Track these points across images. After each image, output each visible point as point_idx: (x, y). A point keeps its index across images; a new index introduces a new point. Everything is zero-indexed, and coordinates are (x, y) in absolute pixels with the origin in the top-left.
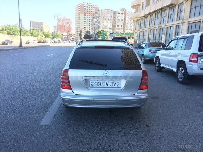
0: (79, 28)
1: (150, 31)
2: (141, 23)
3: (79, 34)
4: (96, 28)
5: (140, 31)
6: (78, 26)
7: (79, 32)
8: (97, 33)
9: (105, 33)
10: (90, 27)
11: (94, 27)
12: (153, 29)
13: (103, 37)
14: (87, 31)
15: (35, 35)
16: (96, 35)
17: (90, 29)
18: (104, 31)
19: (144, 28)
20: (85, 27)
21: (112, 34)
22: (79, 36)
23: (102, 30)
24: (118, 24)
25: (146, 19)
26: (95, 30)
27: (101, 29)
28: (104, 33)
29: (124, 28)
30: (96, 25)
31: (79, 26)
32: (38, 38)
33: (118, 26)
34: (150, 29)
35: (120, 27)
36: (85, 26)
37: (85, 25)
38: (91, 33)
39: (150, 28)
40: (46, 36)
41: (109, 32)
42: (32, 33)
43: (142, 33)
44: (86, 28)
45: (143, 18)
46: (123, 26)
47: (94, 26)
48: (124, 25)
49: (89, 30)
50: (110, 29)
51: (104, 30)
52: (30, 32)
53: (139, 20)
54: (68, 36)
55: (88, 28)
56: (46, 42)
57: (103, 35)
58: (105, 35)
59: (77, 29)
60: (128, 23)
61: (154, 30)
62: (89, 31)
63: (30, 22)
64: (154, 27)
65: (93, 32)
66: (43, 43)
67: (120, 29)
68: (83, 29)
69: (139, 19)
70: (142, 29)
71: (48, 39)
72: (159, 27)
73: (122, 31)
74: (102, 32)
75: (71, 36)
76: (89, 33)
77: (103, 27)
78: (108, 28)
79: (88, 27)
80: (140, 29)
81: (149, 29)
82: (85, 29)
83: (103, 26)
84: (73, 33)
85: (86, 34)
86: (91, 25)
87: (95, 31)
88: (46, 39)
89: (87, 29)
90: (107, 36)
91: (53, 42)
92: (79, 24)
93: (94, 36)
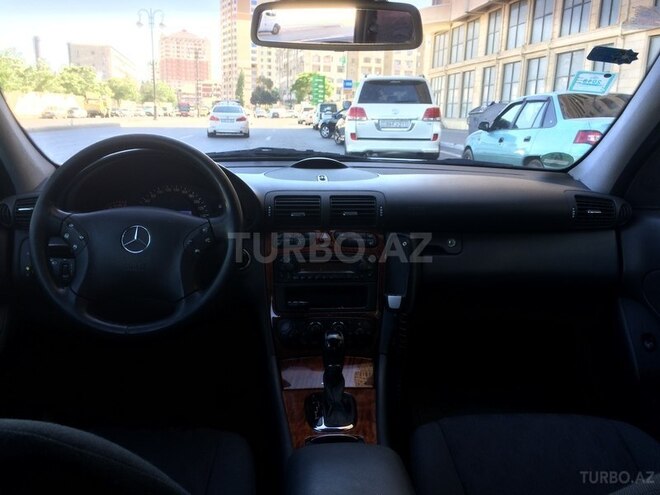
0: (234, 69)
1: (488, 71)
2: (455, 43)
3: (235, 89)
4: (291, 66)
5: (449, 73)
6: (230, 62)
7: (234, 82)
8: (297, 83)
9: (323, 83)
10: (274, 64)
11: (287, 65)
12: (501, 63)
13: (317, 96)
14: (262, 79)
15: (79, 91)
16: (292, 90)
17: (273, 71)
18: (319, 77)
19: (466, 62)
20: (253, 66)
21: (348, 84)
22: (234, 97)
23: (311, 75)
24: (367, 54)
25: (471, 30)
26: (289, 73)
27: (308, 70)
28: (319, 83)
29: (386, 67)
30: (291, 58)
31: (234, 62)
32: (87, 100)
33: (367, 60)
34: (490, 64)
35: (373, 64)
36: (254, 62)
37: (253, 59)
38: (276, 86)
39: (487, 58)
40: (119, 94)
41: (335, 81)
42: (68, 82)
43: (459, 78)
44: (259, 67)
45: (460, 23)
46: (382, 62)
47: (285, 60)
49: (270, 74)
50: (340, 70)
51: (318, 73)
52: (63, 78)
53: (445, 33)
54: (198, 94)
55: (266, 67)
56: (117, 115)
57: (317, 92)
58: (324, 89)
59: (227, 70)
61: (505, 65)
62: (267, 77)
63: (67, 47)
64: (505, 54)
65: (282, 81)
66: (107, 116)
67: (373, 70)
68: (249, 72)
69: (447, 27)
70: (458, 65)
71: (125, 104)
72: (523, 55)
74: (311, 79)
75: (208, 96)
76: (269, 83)
77: (317, 63)
78: (334, 69)
79: (266, 63)
80: (450, 67)
81: (485, 65)
82: (254, 73)
83: (316, 59)
84: (214, 86)
85: (258, 89)
86: (274, 58)
87: (291, 78)
88: (118, 103)
89: (263, 72)
90: (329, 94)
91: (143, 113)
92: (234, 55)
93: (284, 94)
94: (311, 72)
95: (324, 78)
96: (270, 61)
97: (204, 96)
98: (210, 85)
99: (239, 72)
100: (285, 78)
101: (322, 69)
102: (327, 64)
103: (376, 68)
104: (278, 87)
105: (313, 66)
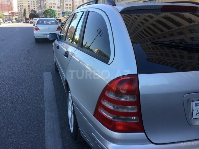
0: (22, 7)
3: (23, 14)
4: (42, 6)
6: (20, 5)
7: (23, 11)
8: (45, 12)
9: (54, 12)
10: (35, 5)
11: (40, 6)
14: (32, 10)
16: (43, 14)
17: (36, 8)
18: (52, 10)
20: (29, 6)
21: (63, 13)
22: (23, 16)
23: (49, 9)
24: (67, 3)
26: (41, 9)
27: (48, 8)
28: (52, 12)
29: (73, 7)
30: (42, 4)
31: (22, 5)
33: (67, 5)
35: (69, 6)
36: (29, 5)
37: (28, 4)
41: (57, 11)
44: (31, 6)
46: (71, 5)
47: (40, 4)
48: (73, 4)
50: (58, 8)
54: (10, 15)
55: (33, 6)
57: (52, 15)
58: (54, 14)
59: (19, 7)
60: (76, 2)
62: (34, 10)
65: (39, 11)
67: (69, 8)
68: (28, 8)
73: (71, 10)
74: (50, 11)
75: (14, 16)
76: (35, 12)
77: (51, 6)
78: (56, 7)
79: (33, 5)
82: (29, 8)
83: (50, 4)
84: (15, 13)
85: (31, 14)
86: (35, 3)
87: (42, 10)
89: (32, 8)
90: (56, 15)
92: (22, 2)
93: (40, 15)
94: (49, 8)
95: (54, 10)
96: (34, 4)
97: (12, 16)
98: (14, 12)
99: (24, 8)
100: (40, 10)
101: (52, 7)
102: (54, 6)
103: (70, 7)
104: (38, 13)
105: (49, 6)
